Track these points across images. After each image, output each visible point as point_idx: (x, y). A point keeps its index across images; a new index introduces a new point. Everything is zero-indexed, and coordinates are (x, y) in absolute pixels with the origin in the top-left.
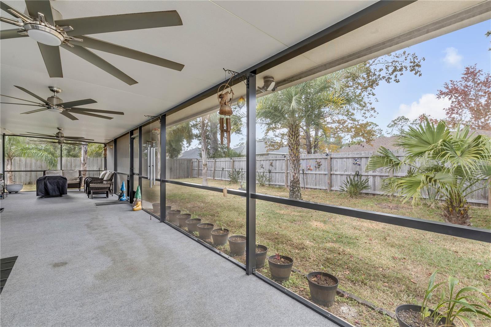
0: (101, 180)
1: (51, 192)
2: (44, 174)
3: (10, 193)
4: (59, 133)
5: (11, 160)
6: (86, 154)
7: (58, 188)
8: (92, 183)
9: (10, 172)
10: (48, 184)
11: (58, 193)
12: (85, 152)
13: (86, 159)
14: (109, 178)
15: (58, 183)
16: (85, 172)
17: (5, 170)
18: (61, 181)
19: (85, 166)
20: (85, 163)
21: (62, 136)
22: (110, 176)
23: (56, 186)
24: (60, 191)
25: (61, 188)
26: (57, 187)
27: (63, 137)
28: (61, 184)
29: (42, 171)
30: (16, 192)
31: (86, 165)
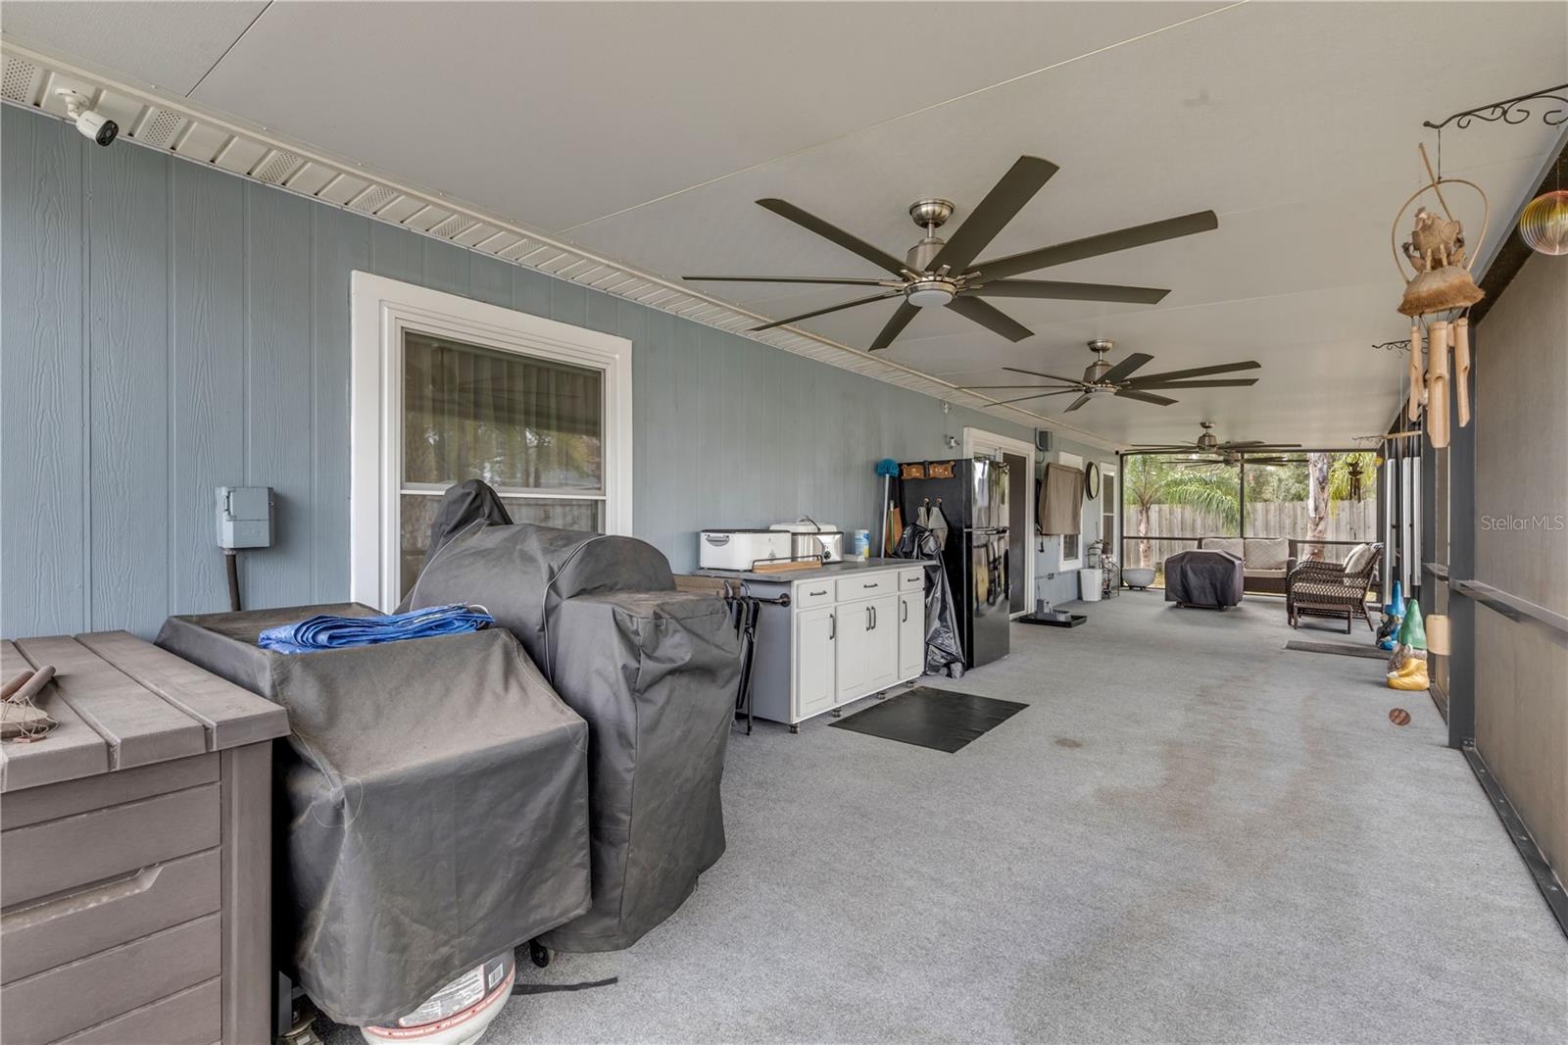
0: (1335, 574)
1: (1195, 594)
2: (1200, 547)
3: (1131, 587)
4: (1204, 436)
5: (1147, 512)
6: (1323, 488)
7: (1213, 586)
8: (1302, 580)
9: (1145, 541)
10: (1190, 574)
11: (1212, 601)
12: (1320, 483)
13: (1323, 505)
14: (1360, 568)
15: (1212, 572)
16: (1319, 545)
17: (1125, 535)
18: (1220, 567)
19: (1320, 527)
20: (1321, 519)
21: (1212, 443)
22: (1363, 562)
23: (1208, 581)
24: (1216, 594)
25: (1218, 585)
26: (1211, 584)
27: (1214, 446)
28: (1219, 576)
29: (1196, 539)
30: (1143, 588)
31: (1322, 523)
